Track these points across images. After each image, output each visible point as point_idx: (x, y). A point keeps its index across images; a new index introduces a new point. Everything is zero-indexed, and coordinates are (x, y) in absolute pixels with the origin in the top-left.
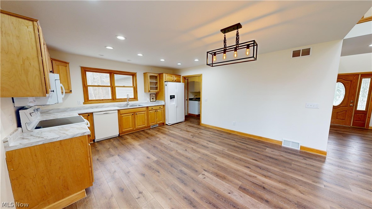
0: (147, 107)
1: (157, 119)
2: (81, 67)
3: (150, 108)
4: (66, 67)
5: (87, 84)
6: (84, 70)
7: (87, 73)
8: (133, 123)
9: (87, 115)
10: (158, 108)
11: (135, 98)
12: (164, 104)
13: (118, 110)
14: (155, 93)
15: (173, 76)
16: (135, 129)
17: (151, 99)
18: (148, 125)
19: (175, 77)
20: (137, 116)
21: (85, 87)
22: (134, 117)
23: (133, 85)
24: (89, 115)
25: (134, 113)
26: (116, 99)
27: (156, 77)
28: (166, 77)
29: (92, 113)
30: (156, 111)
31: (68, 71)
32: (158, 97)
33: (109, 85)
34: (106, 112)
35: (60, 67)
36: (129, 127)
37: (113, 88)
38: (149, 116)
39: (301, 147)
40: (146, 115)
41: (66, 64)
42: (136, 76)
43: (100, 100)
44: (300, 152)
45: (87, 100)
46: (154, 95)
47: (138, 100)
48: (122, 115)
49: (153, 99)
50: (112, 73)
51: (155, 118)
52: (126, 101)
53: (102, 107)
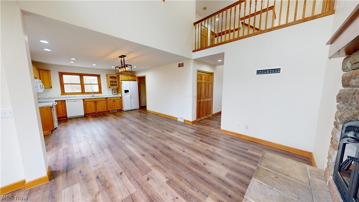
0: (106, 98)
1: (115, 107)
2: (59, 72)
3: (108, 99)
4: (48, 73)
5: (63, 83)
6: (61, 74)
7: (63, 75)
8: (95, 108)
9: (61, 101)
10: (116, 98)
11: (100, 92)
12: (121, 96)
13: (83, 99)
14: (117, 88)
15: (128, 76)
16: (96, 112)
17: (113, 93)
18: (107, 110)
19: (130, 78)
20: (98, 104)
21: (62, 85)
22: (96, 104)
23: (98, 83)
24: (62, 102)
25: (96, 102)
26: (84, 92)
27: (115, 78)
28: (121, 77)
29: (65, 101)
30: (114, 101)
31: (49, 75)
32: (118, 92)
33: (80, 83)
34: (75, 100)
35: (44, 73)
36: (92, 110)
37: (82, 85)
38: (108, 104)
39: (185, 120)
40: (105, 103)
41: (48, 71)
42: (100, 77)
43: (73, 93)
44: (185, 123)
45: (63, 92)
46: (116, 90)
47: (102, 93)
48: (86, 102)
49: (115, 92)
50: (81, 76)
51: (114, 106)
52: (92, 94)
53: (74, 97)
